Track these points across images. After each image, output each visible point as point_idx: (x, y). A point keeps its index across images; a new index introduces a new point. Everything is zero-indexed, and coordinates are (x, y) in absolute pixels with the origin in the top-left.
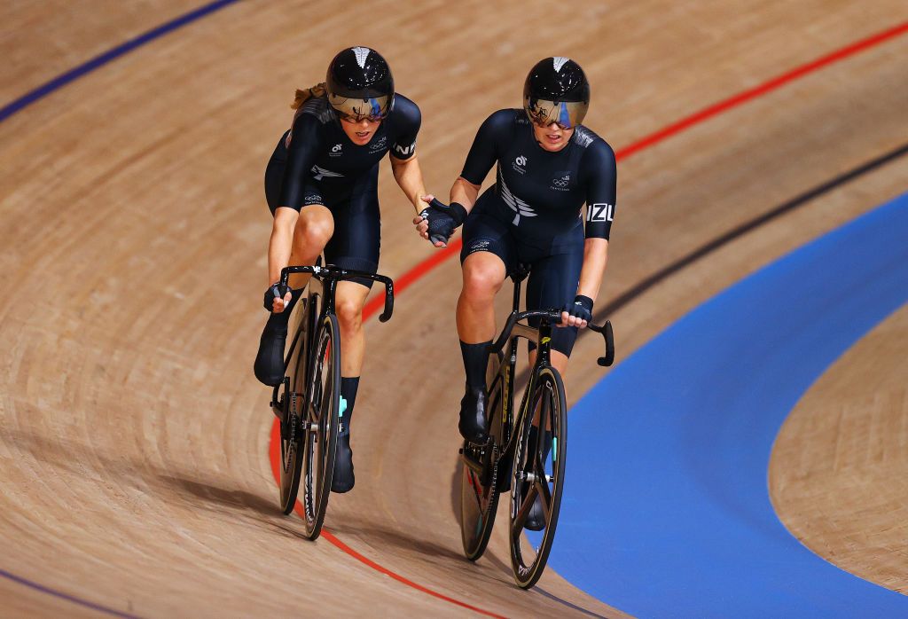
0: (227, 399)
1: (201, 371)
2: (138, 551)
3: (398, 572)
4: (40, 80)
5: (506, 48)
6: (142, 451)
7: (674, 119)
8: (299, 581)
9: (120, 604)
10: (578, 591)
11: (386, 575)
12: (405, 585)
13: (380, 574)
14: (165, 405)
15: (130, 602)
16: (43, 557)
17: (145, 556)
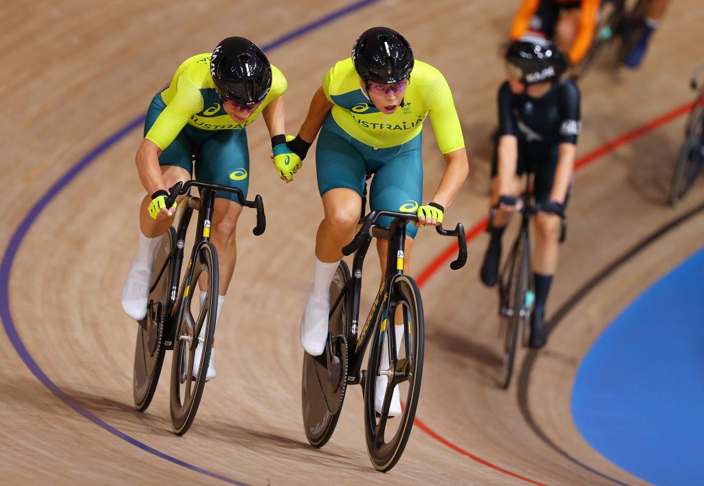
3: (475, 454)
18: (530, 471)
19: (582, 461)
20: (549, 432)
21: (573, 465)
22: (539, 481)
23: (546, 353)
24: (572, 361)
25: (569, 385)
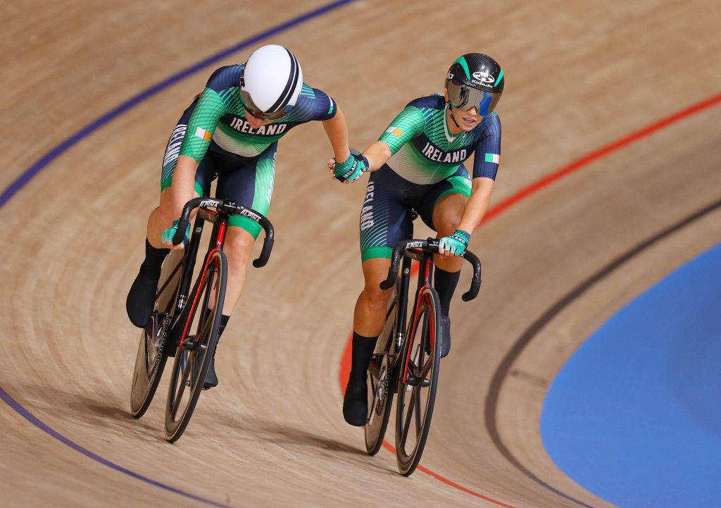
0: (306, 334)
1: (285, 312)
2: (234, 455)
3: (441, 474)
4: (158, 77)
5: (531, 57)
6: (238, 375)
7: (665, 114)
8: (363, 480)
9: (220, 497)
10: (585, 492)
11: (432, 477)
12: (447, 485)
13: (427, 475)
14: (256, 339)
15: (227, 495)
16: (158, 459)
17: (240, 459)
18: (497, 493)
19: (550, 485)
20: (517, 454)
21: (543, 488)
22: (506, 503)
23: (515, 373)
24: (542, 382)
25: (538, 406)
